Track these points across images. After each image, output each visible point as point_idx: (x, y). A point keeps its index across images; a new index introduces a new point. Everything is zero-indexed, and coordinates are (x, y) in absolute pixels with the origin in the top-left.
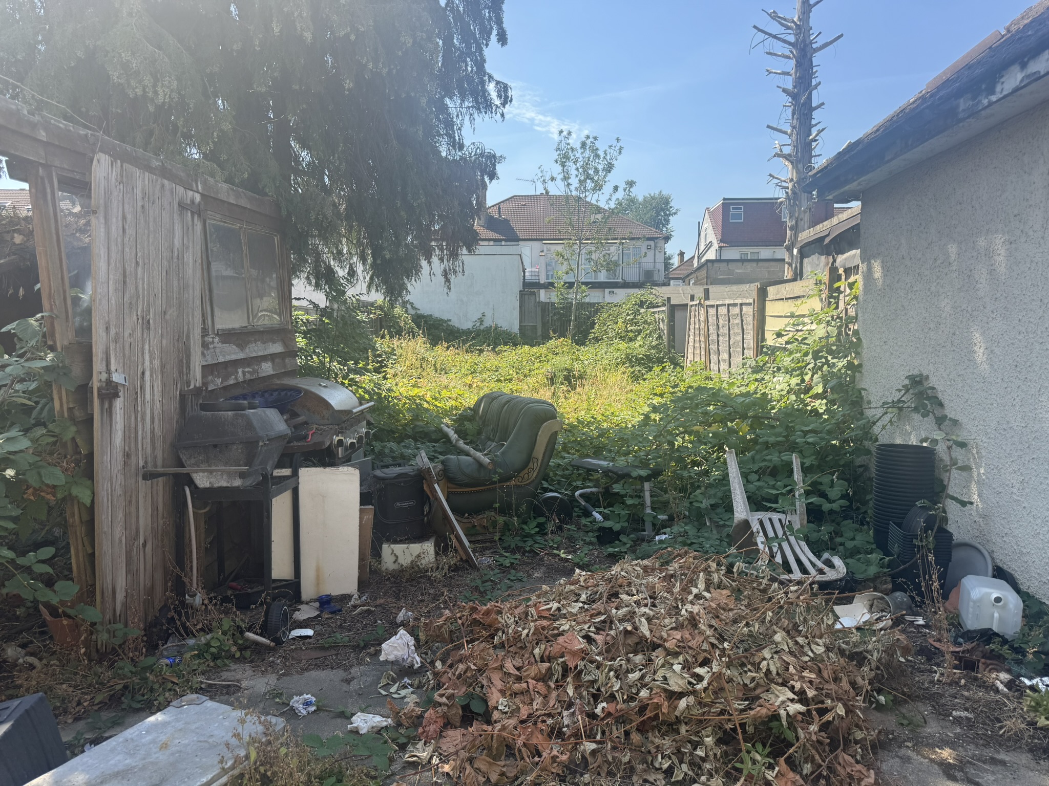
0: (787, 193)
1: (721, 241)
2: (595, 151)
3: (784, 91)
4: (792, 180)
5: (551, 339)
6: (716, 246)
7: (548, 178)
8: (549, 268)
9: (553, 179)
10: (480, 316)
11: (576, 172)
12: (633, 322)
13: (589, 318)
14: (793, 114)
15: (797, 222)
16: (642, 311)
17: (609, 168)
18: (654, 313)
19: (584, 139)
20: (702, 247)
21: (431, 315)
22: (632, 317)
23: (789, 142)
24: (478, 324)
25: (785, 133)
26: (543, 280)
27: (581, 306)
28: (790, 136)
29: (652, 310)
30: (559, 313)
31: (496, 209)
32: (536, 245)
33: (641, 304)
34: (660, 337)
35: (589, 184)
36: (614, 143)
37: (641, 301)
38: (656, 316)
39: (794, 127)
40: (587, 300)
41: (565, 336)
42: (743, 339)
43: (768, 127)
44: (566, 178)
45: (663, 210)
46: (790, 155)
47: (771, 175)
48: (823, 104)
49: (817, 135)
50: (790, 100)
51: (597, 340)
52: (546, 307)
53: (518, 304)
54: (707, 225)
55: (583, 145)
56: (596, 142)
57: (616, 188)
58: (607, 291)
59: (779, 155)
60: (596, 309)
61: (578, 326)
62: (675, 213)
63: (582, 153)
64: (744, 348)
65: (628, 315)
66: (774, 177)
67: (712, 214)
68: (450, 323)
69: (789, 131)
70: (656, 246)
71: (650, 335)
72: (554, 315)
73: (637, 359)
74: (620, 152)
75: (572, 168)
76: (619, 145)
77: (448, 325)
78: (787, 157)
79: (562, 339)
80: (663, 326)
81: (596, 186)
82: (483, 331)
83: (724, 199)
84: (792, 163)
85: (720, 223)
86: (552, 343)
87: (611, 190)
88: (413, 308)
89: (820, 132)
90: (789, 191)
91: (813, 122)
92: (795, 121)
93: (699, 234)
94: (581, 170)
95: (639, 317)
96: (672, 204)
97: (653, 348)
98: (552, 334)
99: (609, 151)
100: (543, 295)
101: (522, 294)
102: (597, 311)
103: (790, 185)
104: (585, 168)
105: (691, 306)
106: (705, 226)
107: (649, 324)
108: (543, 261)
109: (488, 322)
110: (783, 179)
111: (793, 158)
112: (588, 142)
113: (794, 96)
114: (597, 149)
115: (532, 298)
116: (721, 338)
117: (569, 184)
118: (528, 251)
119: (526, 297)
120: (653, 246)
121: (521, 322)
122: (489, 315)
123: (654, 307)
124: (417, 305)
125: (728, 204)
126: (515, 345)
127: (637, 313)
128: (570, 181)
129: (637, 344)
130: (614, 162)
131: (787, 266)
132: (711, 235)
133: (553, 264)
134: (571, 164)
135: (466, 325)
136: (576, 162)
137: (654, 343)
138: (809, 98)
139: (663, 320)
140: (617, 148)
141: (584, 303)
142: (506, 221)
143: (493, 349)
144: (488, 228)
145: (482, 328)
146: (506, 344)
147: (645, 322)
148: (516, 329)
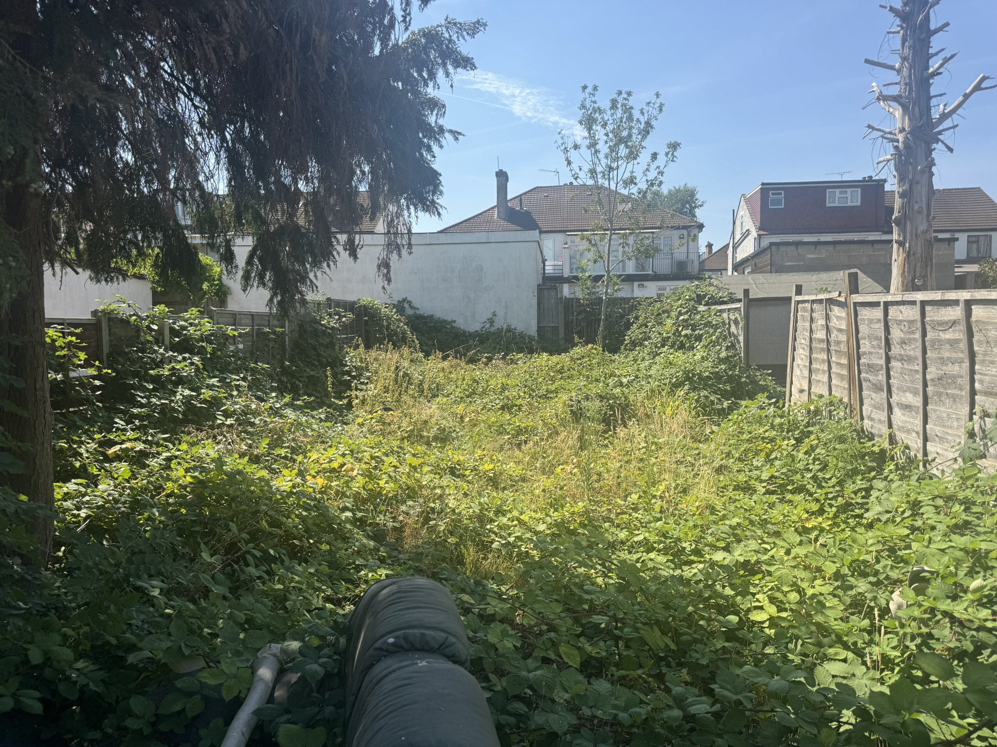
0: (896, 148)
1: (760, 229)
2: (628, 110)
3: (892, 9)
4: (902, 130)
5: (576, 345)
6: (754, 234)
7: (570, 145)
8: (573, 260)
9: (576, 147)
10: (490, 316)
11: (605, 138)
12: (686, 324)
13: (622, 316)
14: (904, 41)
15: (911, 186)
16: (701, 308)
17: (648, 129)
18: (721, 311)
19: (615, 96)
20: (738, 236)
21: (432, 316)
22: (686, 317)
23: (897, 79)
24: (488, 325)
25: (892, 68)
26: (566, 273)
27: (613, 302)
28: (899, 71)
29: (719, 307)
30: (585, 311)
31: (517, 201)
32: (560, 237)
33: (699, 299)
34: (733, 346)
35: (623, 151)
36: (653, 99)
37: (698, 296)
38: (725, 315)
39: (904, 59)
40: (620, 295)
41: (593, 342)
42: (972, 372)
43: (867, 61)
44: (593, 145)
45: (688, 202)
46: (900, 96)
47: (869, 127)
48: (947, 24)
49: (941, 66)
50: (898, 21)
51: (634, 344)
52: (569, 304)
53: (535, 301)
54: (744, 213)
55: (614, 105)
56: (630, 98)
57: (654, 156)
58: (636, 284)
59: (882, 98)
60: (632, 305)
61: (609, 327)
62: (701, 206)
63: (612, 115)
64: (973, 392)
65: (680, 314)
66: (873, 128)
67: (749, 201)
68: (454, 325)
69: (897, 66)
70: (689, 235)
71: (716, 343)
72: (580, 313)
73: (700, 378)
74: (661, 110)
75: (600, 133)
76: (659, 101)
77: (453, 327)
78: (896, 99)
79: (590, 346)
80: (738, 331)
81: (631, 153)
82: (494, 334)
83: (763, 184)
84: (903, 105)
85: (758, 210)
86: (577, 351)
87: (649, 158)
88: (411, 307)
89: (946, 60)
90: (901, 145)
91: (931, 51)
92: (906, 50)
93: (734, 223)
94: (611, 135)
95: (698, 317)
96: (697, 196)
97: (722, 361)
98: (576, 339)
99: (646, 108)
100: (566, 290)
101: (540, 289)
102: (633, 308)
103: (901, 137)
104: (616, 132)
105: (798, 302)
106: (741, 213)
107: (716, 327)
108: (566, 254)
109: (500, 323)
110: (887, 130)
111: (903, 100)
112: (620, 100)
113: (905, 17)
114: (631, 108)
115: (553, 294)
116: (894, 363)
117: (597, 151)
118: (551, 244)
119: (546, 292)
120: (686, 235)
121: (538, 323)
122: (501, 313)
123: (716, 303)
124: (416, 304)
125: (766, 189)
126: (531, 351)
127: (693, 311)
128: (598, 147)
129: (698, 357)
130: (653, 123)
131: (895, 246)
132: (748, 222)
133: (578, 257)
134: (599, 128)
135: (474, 327)
136: (604, 125)
137: (723, 354)
138: (927, 18)
139: (736, 322)
140: (657, 105)
141: (616, 299)
142: (528, 213)
143: (504, 358)
144: (509, 221)
145: (492, 330)
146: (520, 350)
147: (708, 324)
148: (533, 331)
